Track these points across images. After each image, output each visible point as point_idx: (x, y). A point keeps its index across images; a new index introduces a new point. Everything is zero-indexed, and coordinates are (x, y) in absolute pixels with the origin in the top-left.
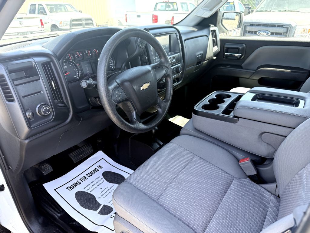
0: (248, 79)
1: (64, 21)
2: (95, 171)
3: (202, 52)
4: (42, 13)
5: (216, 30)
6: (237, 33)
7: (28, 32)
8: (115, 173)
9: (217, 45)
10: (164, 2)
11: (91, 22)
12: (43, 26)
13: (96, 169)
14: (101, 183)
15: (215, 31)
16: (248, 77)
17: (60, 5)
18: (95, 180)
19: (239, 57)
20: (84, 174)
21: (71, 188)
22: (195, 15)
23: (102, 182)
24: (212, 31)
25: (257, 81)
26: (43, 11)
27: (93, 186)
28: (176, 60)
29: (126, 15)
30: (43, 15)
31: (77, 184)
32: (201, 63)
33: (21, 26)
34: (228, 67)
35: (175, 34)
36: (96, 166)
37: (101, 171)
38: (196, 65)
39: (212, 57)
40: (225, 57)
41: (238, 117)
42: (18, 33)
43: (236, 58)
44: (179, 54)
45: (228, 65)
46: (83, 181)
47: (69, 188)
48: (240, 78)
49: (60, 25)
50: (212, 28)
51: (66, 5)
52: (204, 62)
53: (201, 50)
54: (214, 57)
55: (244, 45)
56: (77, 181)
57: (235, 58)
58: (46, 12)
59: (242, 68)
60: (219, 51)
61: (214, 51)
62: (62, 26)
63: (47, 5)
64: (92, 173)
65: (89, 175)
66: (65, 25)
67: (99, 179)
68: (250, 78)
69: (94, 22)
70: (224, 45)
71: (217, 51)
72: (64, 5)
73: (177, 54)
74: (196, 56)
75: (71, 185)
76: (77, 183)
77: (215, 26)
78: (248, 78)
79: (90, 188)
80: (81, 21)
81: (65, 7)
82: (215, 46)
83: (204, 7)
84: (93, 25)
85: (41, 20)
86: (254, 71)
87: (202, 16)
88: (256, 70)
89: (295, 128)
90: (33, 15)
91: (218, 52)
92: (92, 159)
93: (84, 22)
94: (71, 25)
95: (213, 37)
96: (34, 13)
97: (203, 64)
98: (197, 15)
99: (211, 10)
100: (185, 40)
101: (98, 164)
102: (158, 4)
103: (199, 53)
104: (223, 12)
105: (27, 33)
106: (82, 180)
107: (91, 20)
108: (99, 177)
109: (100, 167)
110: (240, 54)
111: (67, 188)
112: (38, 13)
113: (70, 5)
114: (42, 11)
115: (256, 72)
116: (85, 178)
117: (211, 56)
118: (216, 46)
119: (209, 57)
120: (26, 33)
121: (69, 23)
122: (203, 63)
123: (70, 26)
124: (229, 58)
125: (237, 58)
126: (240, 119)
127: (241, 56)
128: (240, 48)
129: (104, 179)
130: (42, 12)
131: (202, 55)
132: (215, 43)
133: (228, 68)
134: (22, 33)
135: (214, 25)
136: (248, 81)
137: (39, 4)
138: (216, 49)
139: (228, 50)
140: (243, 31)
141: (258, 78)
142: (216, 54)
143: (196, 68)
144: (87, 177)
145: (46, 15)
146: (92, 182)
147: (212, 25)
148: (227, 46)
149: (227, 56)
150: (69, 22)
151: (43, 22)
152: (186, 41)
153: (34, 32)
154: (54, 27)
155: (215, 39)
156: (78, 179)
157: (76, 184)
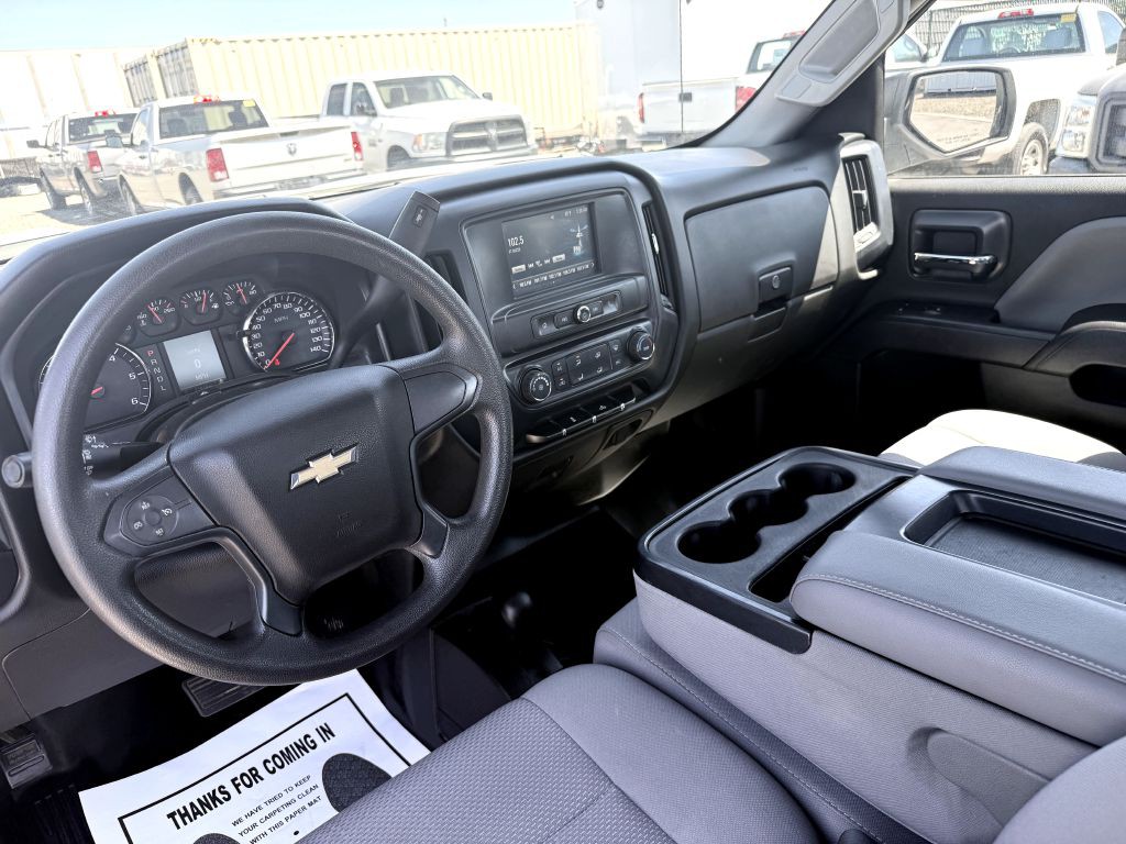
0: (1021, 371)
1: (428, 135)
2: (304, 746)
3: (790, 257)
4: (361, 111)
5: (870, 155)
6: (1080, 138)
7: (312, 177)
8: (372, 765)
9: (876, 220)
10: (784, 39)
11: (519, 129)
12: (358, 155)
13: (308, 740)
14: (304, 808)
15: (863, 158)
16: (1020, 361)
17: (422, 80)
18: (290, 789)
19: (978, 270)
20: (255, 761)
21: (186, 819)
22: (776, 95)
23: (311, 804)
24: (847, 161)
25: (1067, 384)
26: (365, 105)
27: (270, 815)
28: (623, 307)
29: (641, 95)
30: (363, 120)
31: (214, 798)
32: (790, 303)
33: (290, 158)
34: (934, 313)
35: (619, 196)
36: (310, 728)
37: (326, 750)
38: (756, 315)
39: (851, 272)
40: (917, 269)
41: (811, 628)
42: (282, 182)
43: (969, 275)
44: (641, 279)
45: (932, 304)
46: (242, 787)
47: (177, 817)
48: (984, 366)
49: (416, 147)
50: (852, 145)
51: (443, 81)
52: (807, 298)
53: (785, 247)
54: (863, 270)
55: (1002, 220)
56: (220, 787)
57: (963, 275)
58: (373, 108)
59: (996, 319)
60: (890, 242)
61: (859, 247)
62: (420, 151)
63: (379, 84)
64: (287, 756)
65: (271, 766)
66: (431, 145)
67: (302, 789)
68: (1033, 366)
69: (527, 132)
70: (911, 220)
71: (879, 243)
72: (435, 79)
73: (631, 282)
74: (752, 278)
75: (192, 805)
76: (218, 795)
77: (869, 137)
78: (1023, 368)
79: (254, 826)
80: (486, 130)
81: (438, 85)
82: (867, 223)
83: (811, 61)
84: (525, 139)
85: (354, 135)
86: (1051, 337)
87: (800, 100)
88: (1060, 333)
89: (1097, 747)
90: (336, 121)
91: (884, 248)
92: (304, 692)
93: (493, 132)
94: (451, 143)
95: (855, 188)
96: (341, 113)
97: (803, 306)
98: (781, 97)
99: (835, 73)
100: (688, 216)
101: (318, 720)
102: (765, 46)
103: (770, 264)
104: (913, 73)
105: (311, 180)
106: (237, 786)
107: (517, 122)
108: (308, 777)
109: (326, 732)
110: (987, 258)
111: (171, 816)
112: (352, 114)
113: (454, 79)
114: (364, 107)
115: (1060, 339)
116: (254, 775)
117: (844, 267)
118: (872, 226)
119: (835, 271)
120: (305, 181)
121: (443, 139)
122: (801, 302)
123: (448, 151)
124: (939, 272)
125: (972, 273)
126: (815, 634)
127: (990, 266)
128: (986, 229)
129: (321, 791)
130: (362, 107)
131: (792, 270)
132: (863, 214)
133: (932, 317)
134: (295, 180)
135: (862, 135)
136: (1025, 380)
137: (355, 84)
138: (872, 236)
139: (929, 239)
140: (1104, 130)
141: (1070, 370)
142: (875, 256)
143: (762, 328)
144: (262, 772)
145: (375, 115)
146: (275, 798)
147: (847, 136)
148: (925, 220)
149: (927, 266)
150: (445, 135)
151: (363, 140)
152: (692, 221)
153: (330, 177)
154: (397, 155)
155: (864, 193)
156: (224, 779)
157: (209, 802)
